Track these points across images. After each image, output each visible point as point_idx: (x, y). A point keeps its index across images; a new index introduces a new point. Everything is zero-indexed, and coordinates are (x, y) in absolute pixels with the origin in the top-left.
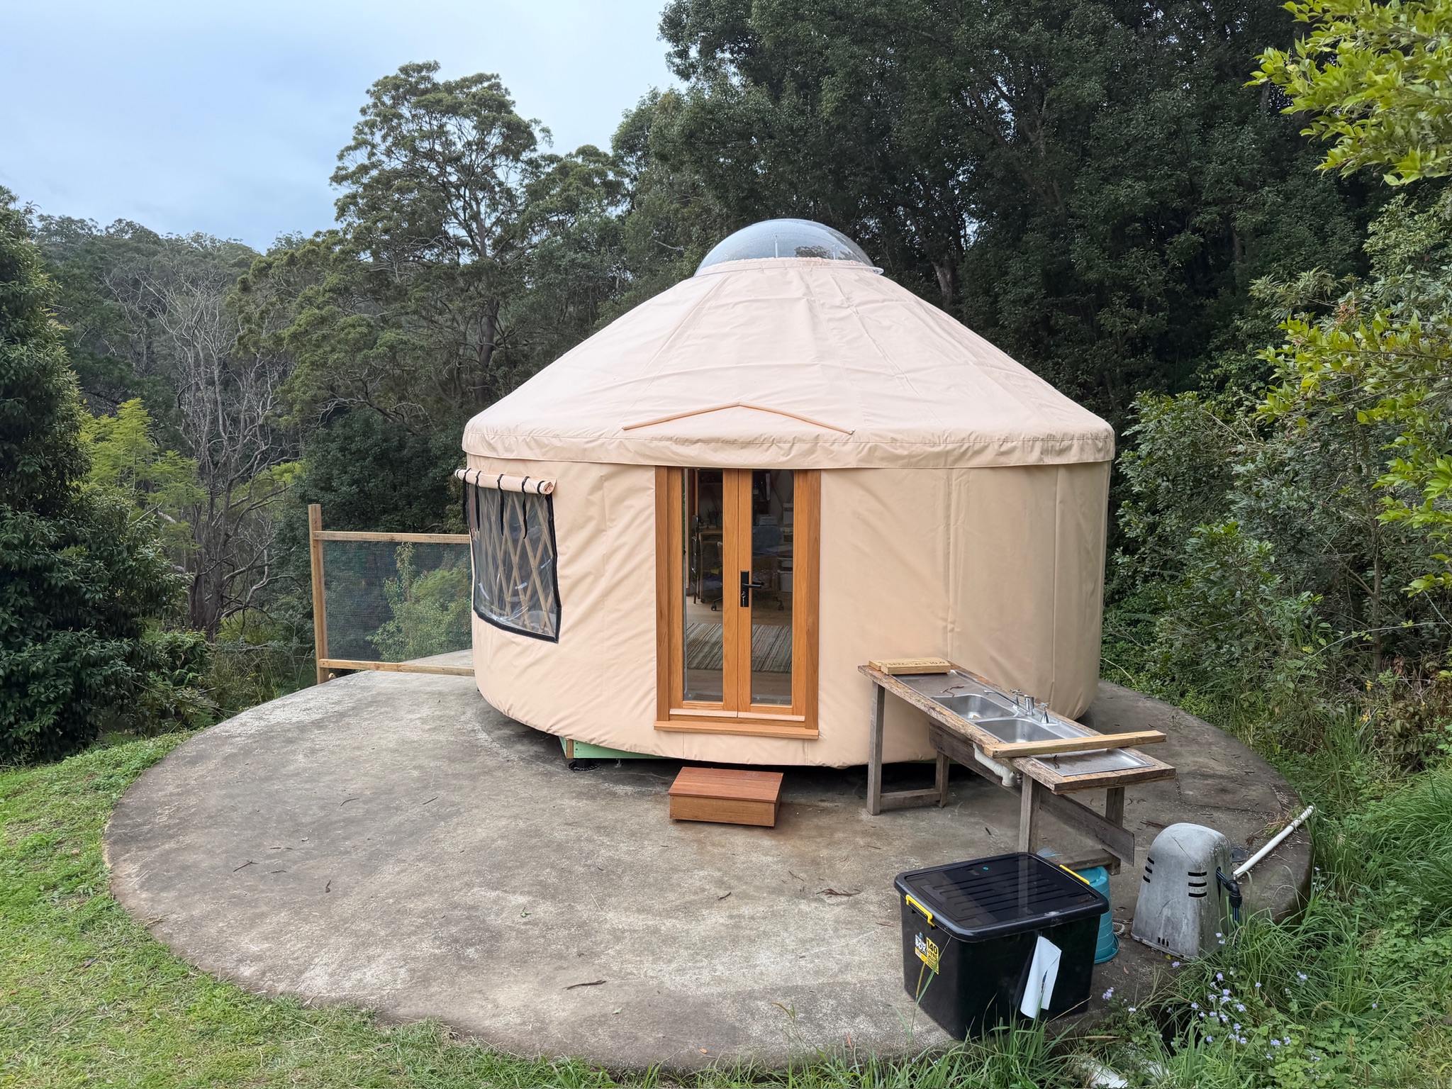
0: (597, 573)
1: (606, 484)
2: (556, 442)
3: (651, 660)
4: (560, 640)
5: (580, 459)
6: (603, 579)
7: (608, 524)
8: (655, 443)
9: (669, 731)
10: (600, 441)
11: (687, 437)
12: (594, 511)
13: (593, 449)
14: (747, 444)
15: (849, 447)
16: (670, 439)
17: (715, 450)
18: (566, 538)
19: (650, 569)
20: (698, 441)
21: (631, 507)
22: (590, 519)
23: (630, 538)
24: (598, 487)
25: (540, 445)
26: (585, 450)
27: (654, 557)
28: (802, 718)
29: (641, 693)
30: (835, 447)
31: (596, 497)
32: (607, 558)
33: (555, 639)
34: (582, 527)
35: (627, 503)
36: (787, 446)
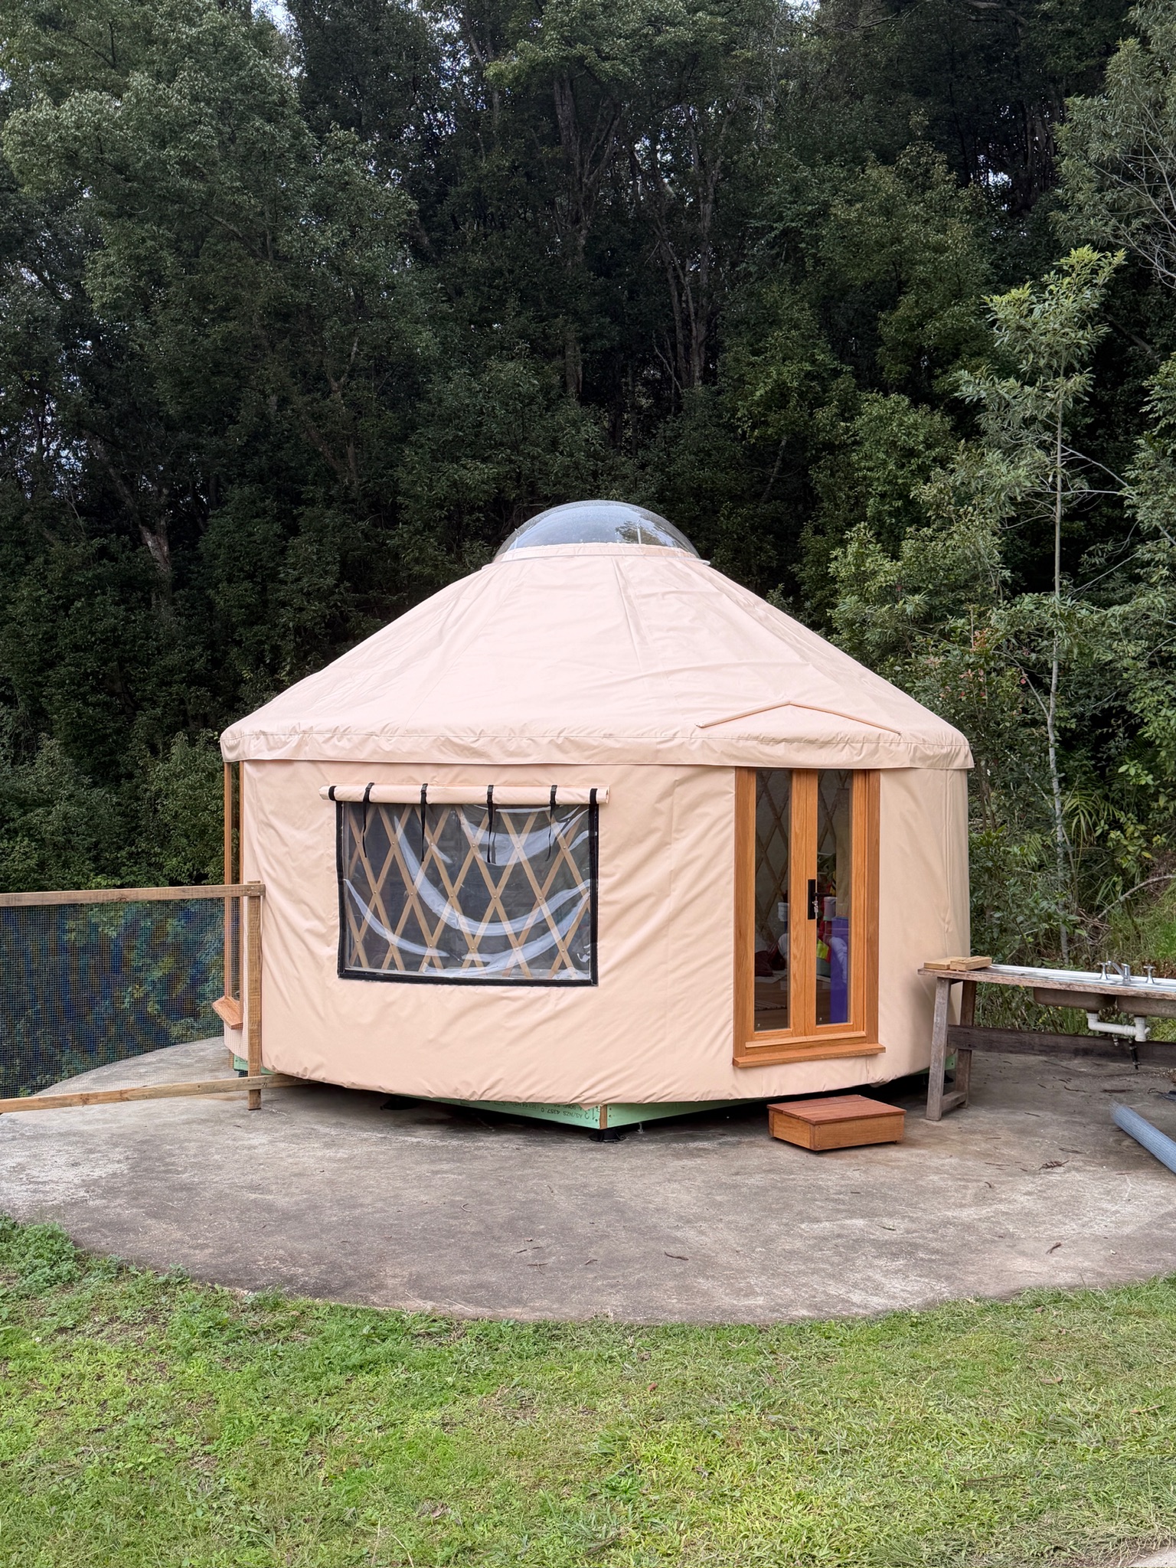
0: (661, 892)
1: (678, 790)
2: (611, 743)
3: (727, 989)
4: (600, 981)
5: (652, 761)
6: (668, 900)
7: (674, 835)
8: (742, 743)
9: (746, 1068)
10: (676, 742)
11: (773, 736)
12: (660, 822)
13: (670, 750)
14: (825, 744)
15: (902, 747)
16: (756, 738)
17: (798, 750)
18: (613, 856)
19: (728, 883)
20: (785, 740)
21: (706, 814)
22: (651, 832)
23: (706, 849)
24: (668, 793)
25: (579, 746)
26: (658, 751)
27: (732, 870)
28: (863, 1033)
29: (715, 1029)
30: (893, 747)
31: (664, 806)
32: (674, 875)
33: (593, 982)
34: (640, 841)
35: (699, 811)
36: (859, 745)
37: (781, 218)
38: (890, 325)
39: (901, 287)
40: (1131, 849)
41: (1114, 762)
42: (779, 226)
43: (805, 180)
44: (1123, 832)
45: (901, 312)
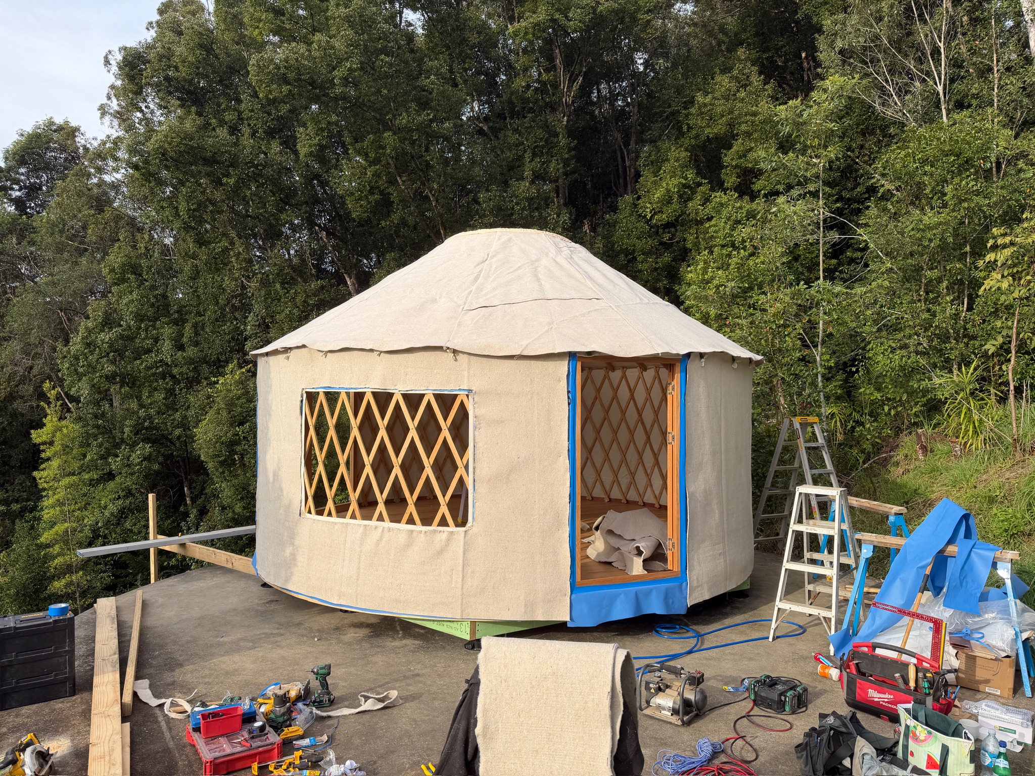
37: (670, 106)
38: (729, 158)
39: (734, 137)
40: (869, 437)
41: (857, 387)
42: (669, 110)
43: (683, 85)
44: (864, 427)
45: (735, 148)
